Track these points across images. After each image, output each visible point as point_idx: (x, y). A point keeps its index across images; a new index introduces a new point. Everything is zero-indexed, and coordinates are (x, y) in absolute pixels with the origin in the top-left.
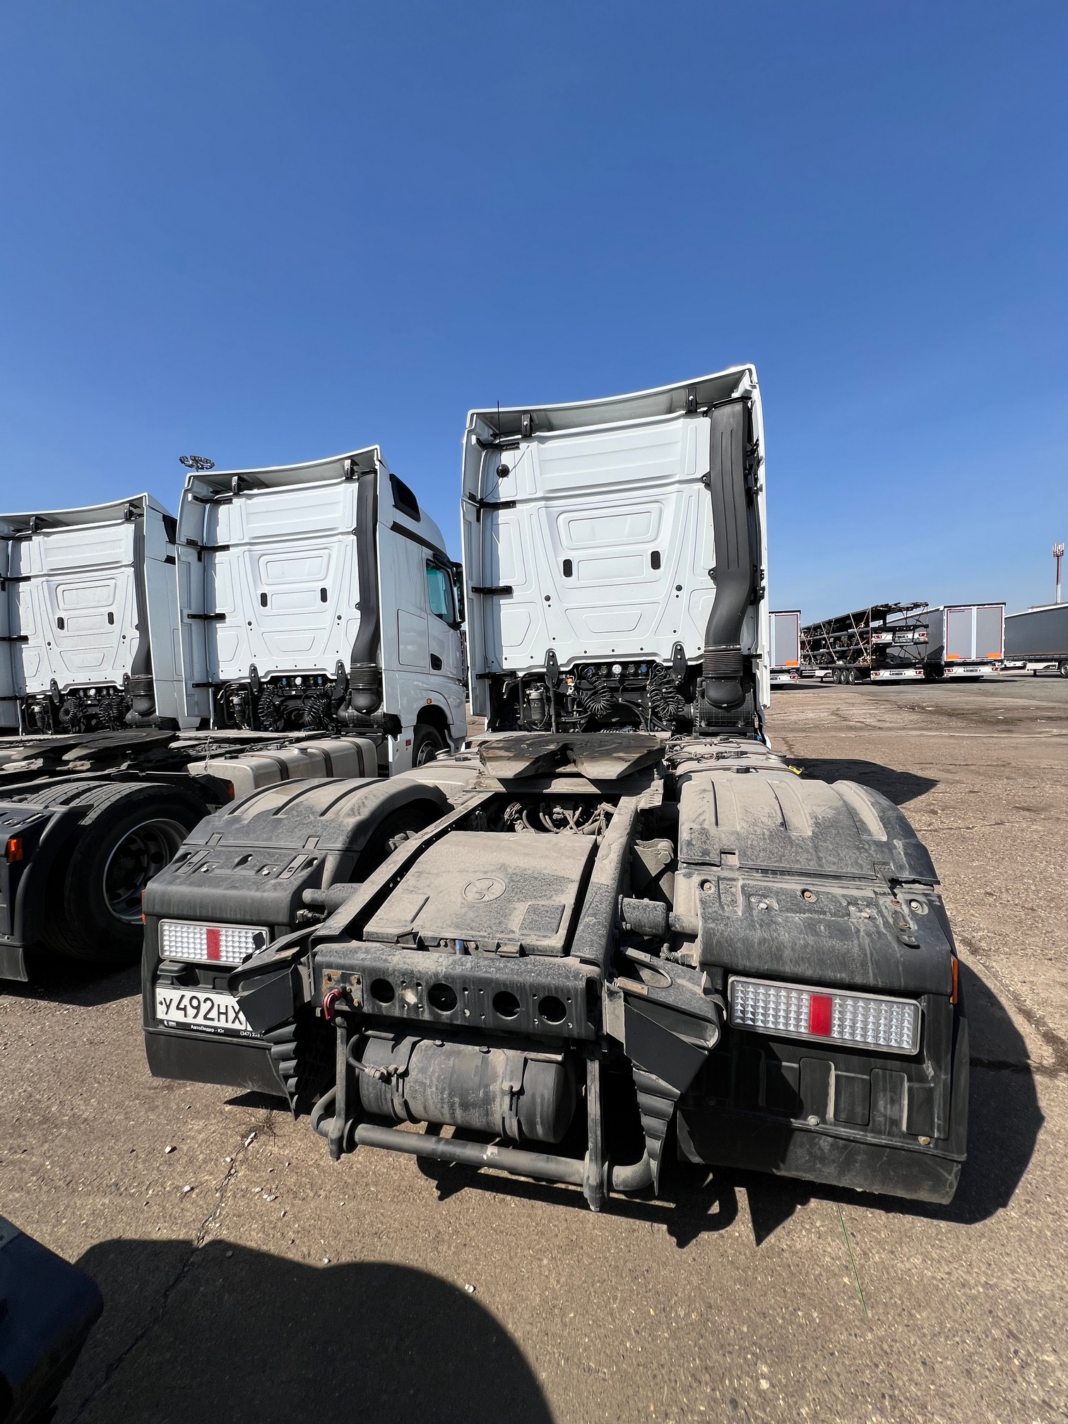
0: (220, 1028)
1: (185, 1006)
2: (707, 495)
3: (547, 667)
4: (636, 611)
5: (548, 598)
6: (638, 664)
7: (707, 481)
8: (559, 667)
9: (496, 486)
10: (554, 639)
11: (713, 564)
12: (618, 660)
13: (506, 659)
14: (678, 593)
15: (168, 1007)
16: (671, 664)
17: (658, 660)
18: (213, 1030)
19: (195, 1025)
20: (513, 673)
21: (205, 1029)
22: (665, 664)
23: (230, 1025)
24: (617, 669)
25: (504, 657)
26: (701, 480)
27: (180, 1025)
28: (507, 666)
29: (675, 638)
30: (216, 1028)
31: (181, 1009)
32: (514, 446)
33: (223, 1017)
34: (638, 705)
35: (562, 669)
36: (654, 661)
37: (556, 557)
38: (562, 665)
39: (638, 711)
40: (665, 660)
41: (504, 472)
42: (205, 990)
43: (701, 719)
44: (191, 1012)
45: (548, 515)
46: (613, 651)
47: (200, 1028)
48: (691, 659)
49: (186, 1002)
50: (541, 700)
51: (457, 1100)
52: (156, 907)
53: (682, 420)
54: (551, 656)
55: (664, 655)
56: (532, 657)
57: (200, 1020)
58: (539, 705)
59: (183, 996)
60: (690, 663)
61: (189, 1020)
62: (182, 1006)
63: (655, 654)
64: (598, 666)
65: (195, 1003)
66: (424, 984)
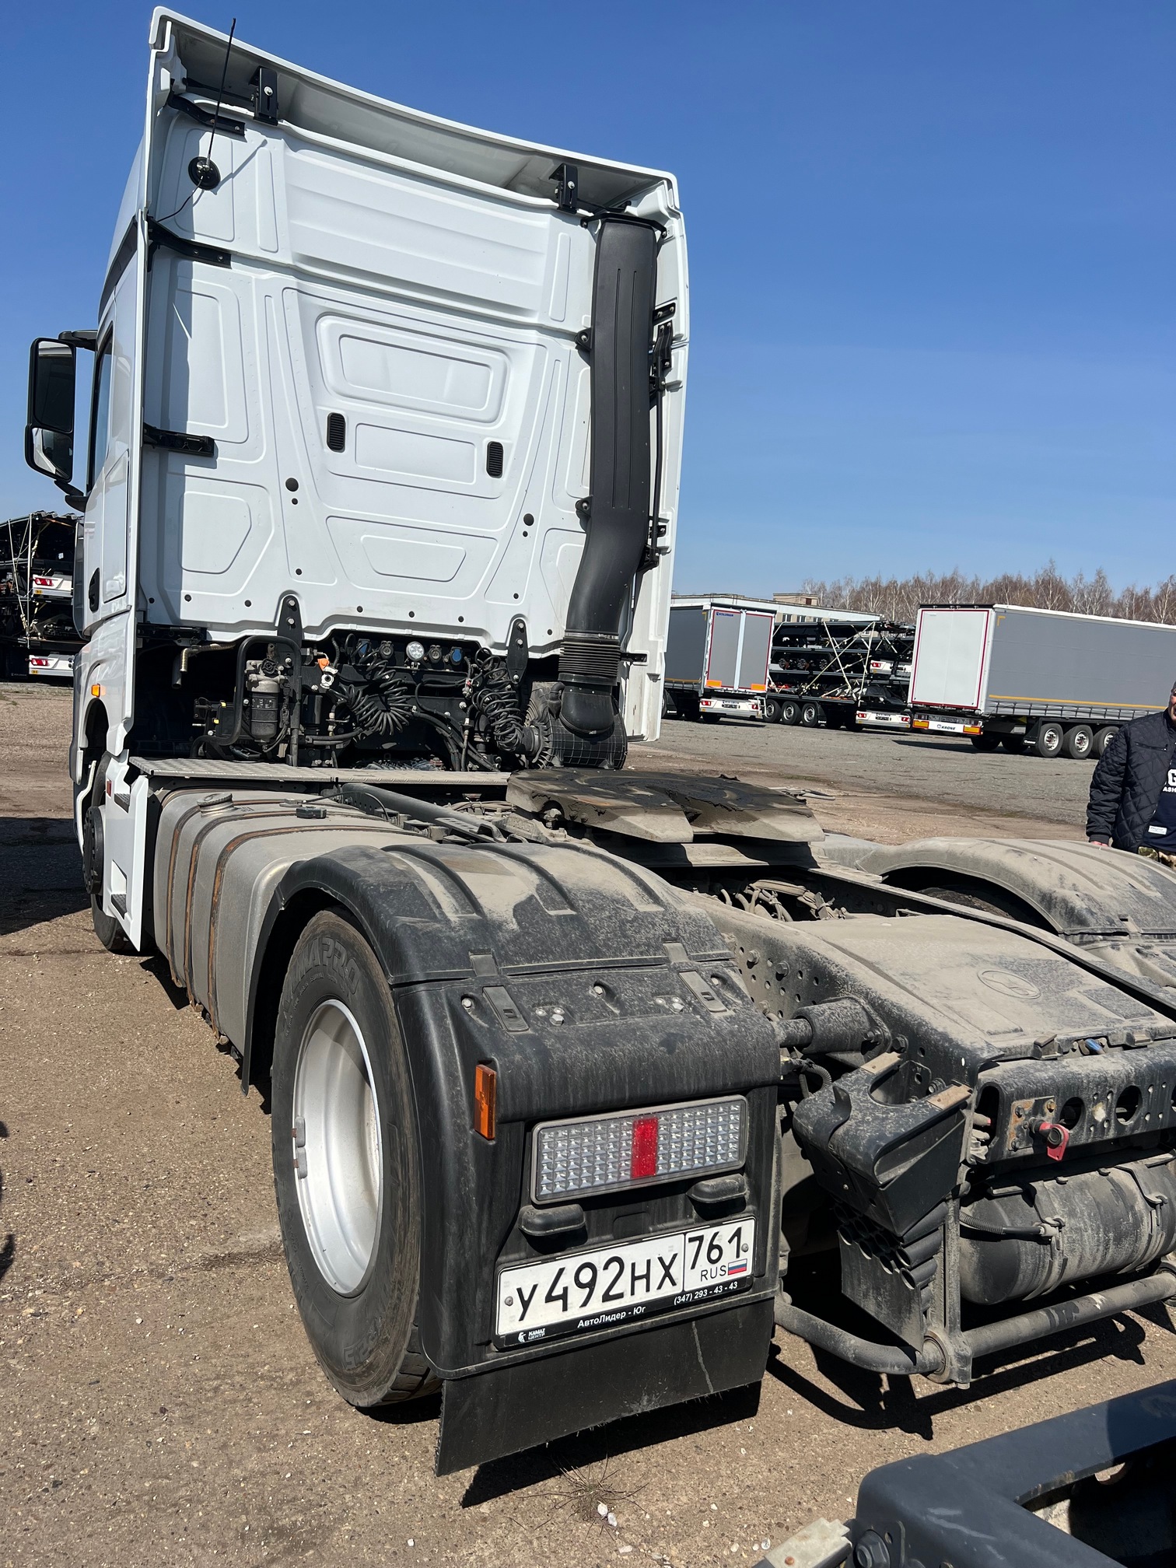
0: (636, 1306)
1: (565, 1289)
2: (583, 371)
3: (278, 629)
4: (458, 546)
5: (292, 485)
6: (446, 645)
7: (585, 344)
8: (301, 631)
9: (188, 202)
10: (299, 572)
11: (585, 493)
12: (416, 633)
13: (188, 598)
14: (527, 528)
15: (526, 1305)
16: (504, 653)
17: (484, 643)
18: (623, 1315)
19: (585, 1319)
20: (199, 632)
21: (609, 1319)
22: (495, 652)
23: (655, 1294)
24: (415, 651)
25: (184, 592)
26: (576, 337)
27: (556, 1331)
28: (188, 613)
29: (518, 607)
30: (629, 1309)
31: (557, 1298)
32: (233, 128)
33: (641, 1284)
34: (447, 721)
35: (308, 637)
36: (475, 645)
37: (315, 404)
38: (310, 629)
39: (444, 731)
40: (497, 646)
41: (209, 178)
42: (602, 1246)
43: (555, 752)
44: (577, 1295)
45: (303, 307)
46: (412, 614)
47: (597, 1321)
48: (535, 649)
49: (567, 1280)
50: (279, 696)
51: (1111, 1235)
52: (536, 1099)
53: (548, 217)
54: (290, 607)
55: (495, 637)
56: (248, 604)
57: (597, 1306)
58: (274, 707)
59: (561, 1271)
60: (532, 655)
61: (575, 1312)
62: (558, 1291)
63: (480, 632)
64: (376, 639)
65: (586, 1276)
66: (1115, 1091)
